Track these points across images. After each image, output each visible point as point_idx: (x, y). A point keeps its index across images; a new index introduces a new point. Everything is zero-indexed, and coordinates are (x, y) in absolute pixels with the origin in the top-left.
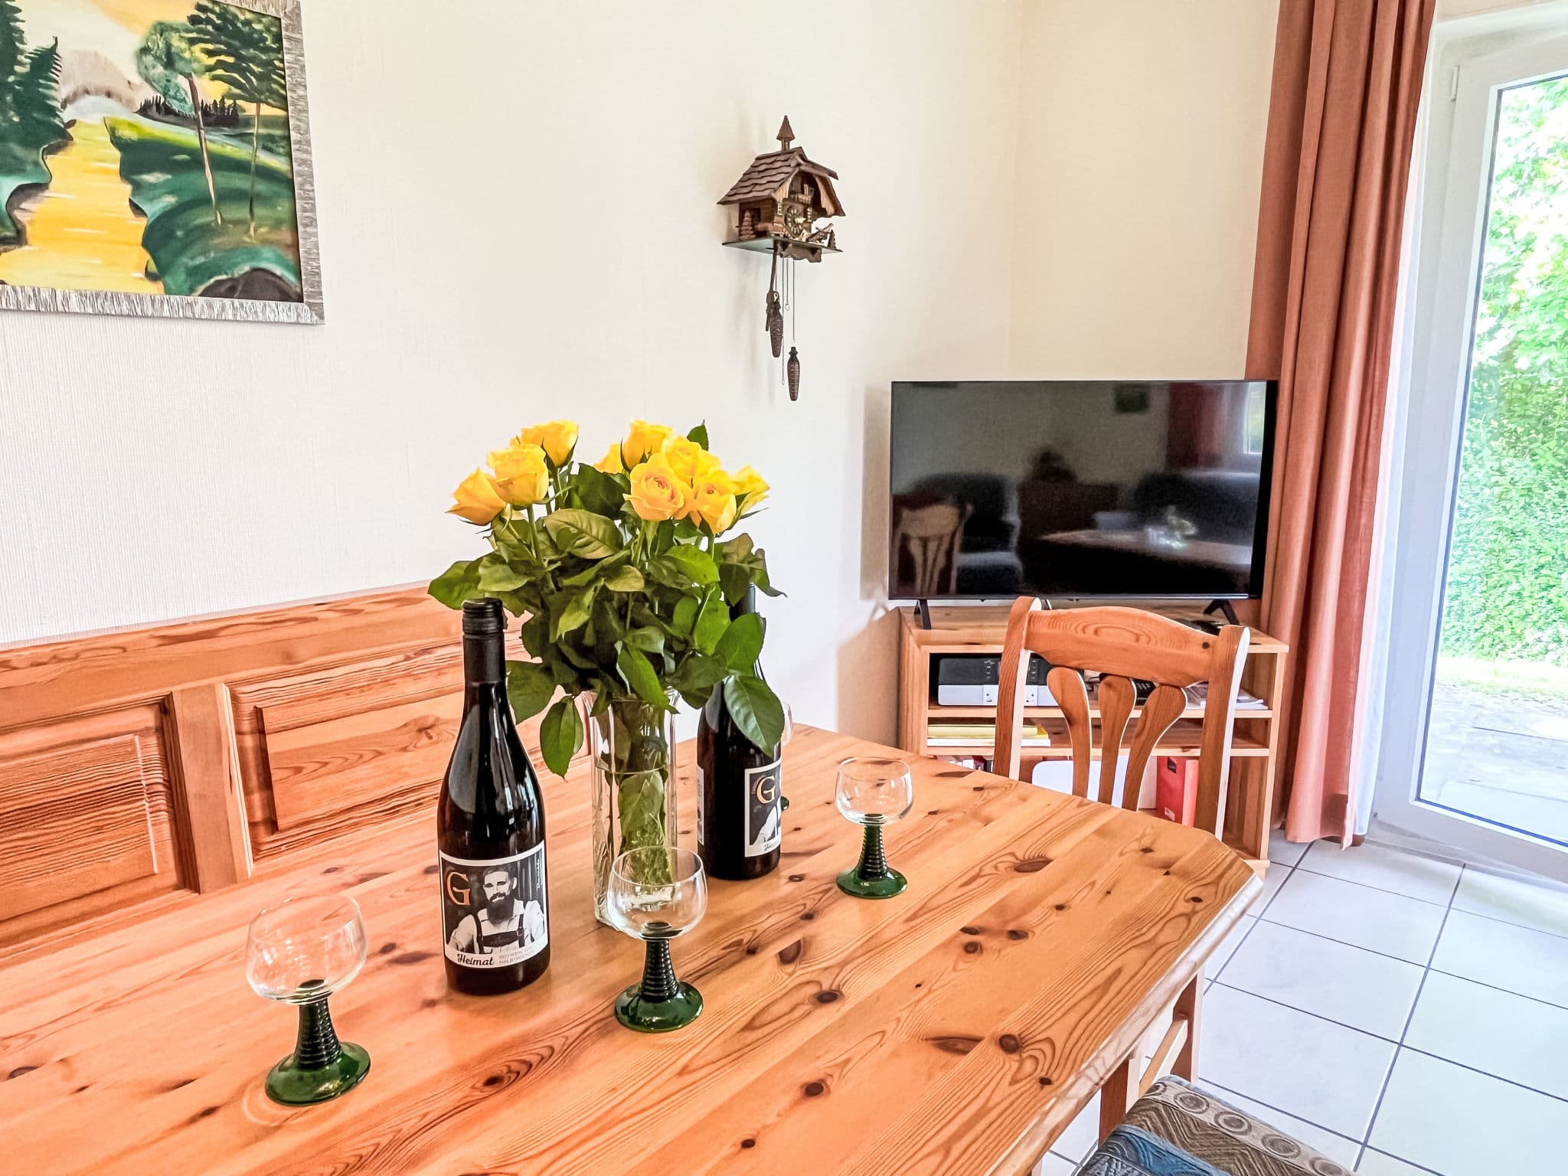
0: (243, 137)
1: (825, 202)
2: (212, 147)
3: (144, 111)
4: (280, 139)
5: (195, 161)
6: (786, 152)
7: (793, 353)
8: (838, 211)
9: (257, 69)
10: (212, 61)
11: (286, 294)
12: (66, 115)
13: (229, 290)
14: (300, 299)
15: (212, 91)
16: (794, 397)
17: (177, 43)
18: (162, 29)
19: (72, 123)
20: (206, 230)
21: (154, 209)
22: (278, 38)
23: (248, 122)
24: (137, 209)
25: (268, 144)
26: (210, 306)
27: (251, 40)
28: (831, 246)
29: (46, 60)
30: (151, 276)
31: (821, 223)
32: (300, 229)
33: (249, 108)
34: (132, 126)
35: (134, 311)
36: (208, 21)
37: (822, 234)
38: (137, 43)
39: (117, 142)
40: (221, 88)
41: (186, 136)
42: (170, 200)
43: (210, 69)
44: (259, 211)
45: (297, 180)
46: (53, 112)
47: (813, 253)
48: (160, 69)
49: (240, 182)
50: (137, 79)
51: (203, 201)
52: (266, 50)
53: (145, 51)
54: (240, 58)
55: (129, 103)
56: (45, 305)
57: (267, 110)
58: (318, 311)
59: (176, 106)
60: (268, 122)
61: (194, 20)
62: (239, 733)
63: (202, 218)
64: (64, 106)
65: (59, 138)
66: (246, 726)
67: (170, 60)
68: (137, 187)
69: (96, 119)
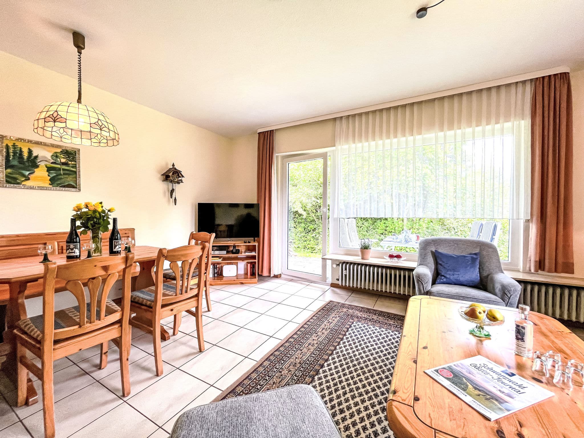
0: (68, 166)
1: (180, 175)
2: (63, 168)
3: (52, 163)
4: (75, 166)
5: (60, 169)
6: (173, 168)
7: (175, 198)
8: (183, 177)
9: (71, 157)
10: (64, 157)
11: (73, 187)
12: (39, 164)
13: (64, 187)
14: (76, 188)
15: (63, 160)
16: (175, 205)
17: (58, 154)
18: (56, 153)
19: (39, 165)
20: (61, 178)
21: (52, 176)
22: (76, 153)
23: (69, 164)
24: (49, 176)
25: (73, 167)
26: (60, 189)
27: (71, 154)
28: (182, 182)
29: (36, 157)
30: (50, 184)
31: (180, 178)
32: (77, 178)
33: (70, 163)
34: (49, 165)
35: (46, 189)
36: (64, 152)
37: (180, 180)
38: (51, 154)
39: (46, 167)
40: (65, 160)
41: (59, 166)
42: (55, 175)
43: (63, 157)
44: (71, 176)
45: (77, 172)
46: (36, 163)
47: (178, 183)
48: (55, 158)
49: (67, 172)
50: (51, 159)
51: (61, 175)
52: (74, 155)
53: (53, 155)
54: (69, 156)
55: (49, 162)
56: (31, 188)
57: (73, 163)
58: (80, 190)
59: (57, 162)
60: (73, 164)
61: (61, 151)
62: (58, 250)
63: (60, 177)
64: (39, 162)
65: (37, 167)
66: (60, 248)
67: (57, 157)
68: (49, 173)
69: (43, 164)
